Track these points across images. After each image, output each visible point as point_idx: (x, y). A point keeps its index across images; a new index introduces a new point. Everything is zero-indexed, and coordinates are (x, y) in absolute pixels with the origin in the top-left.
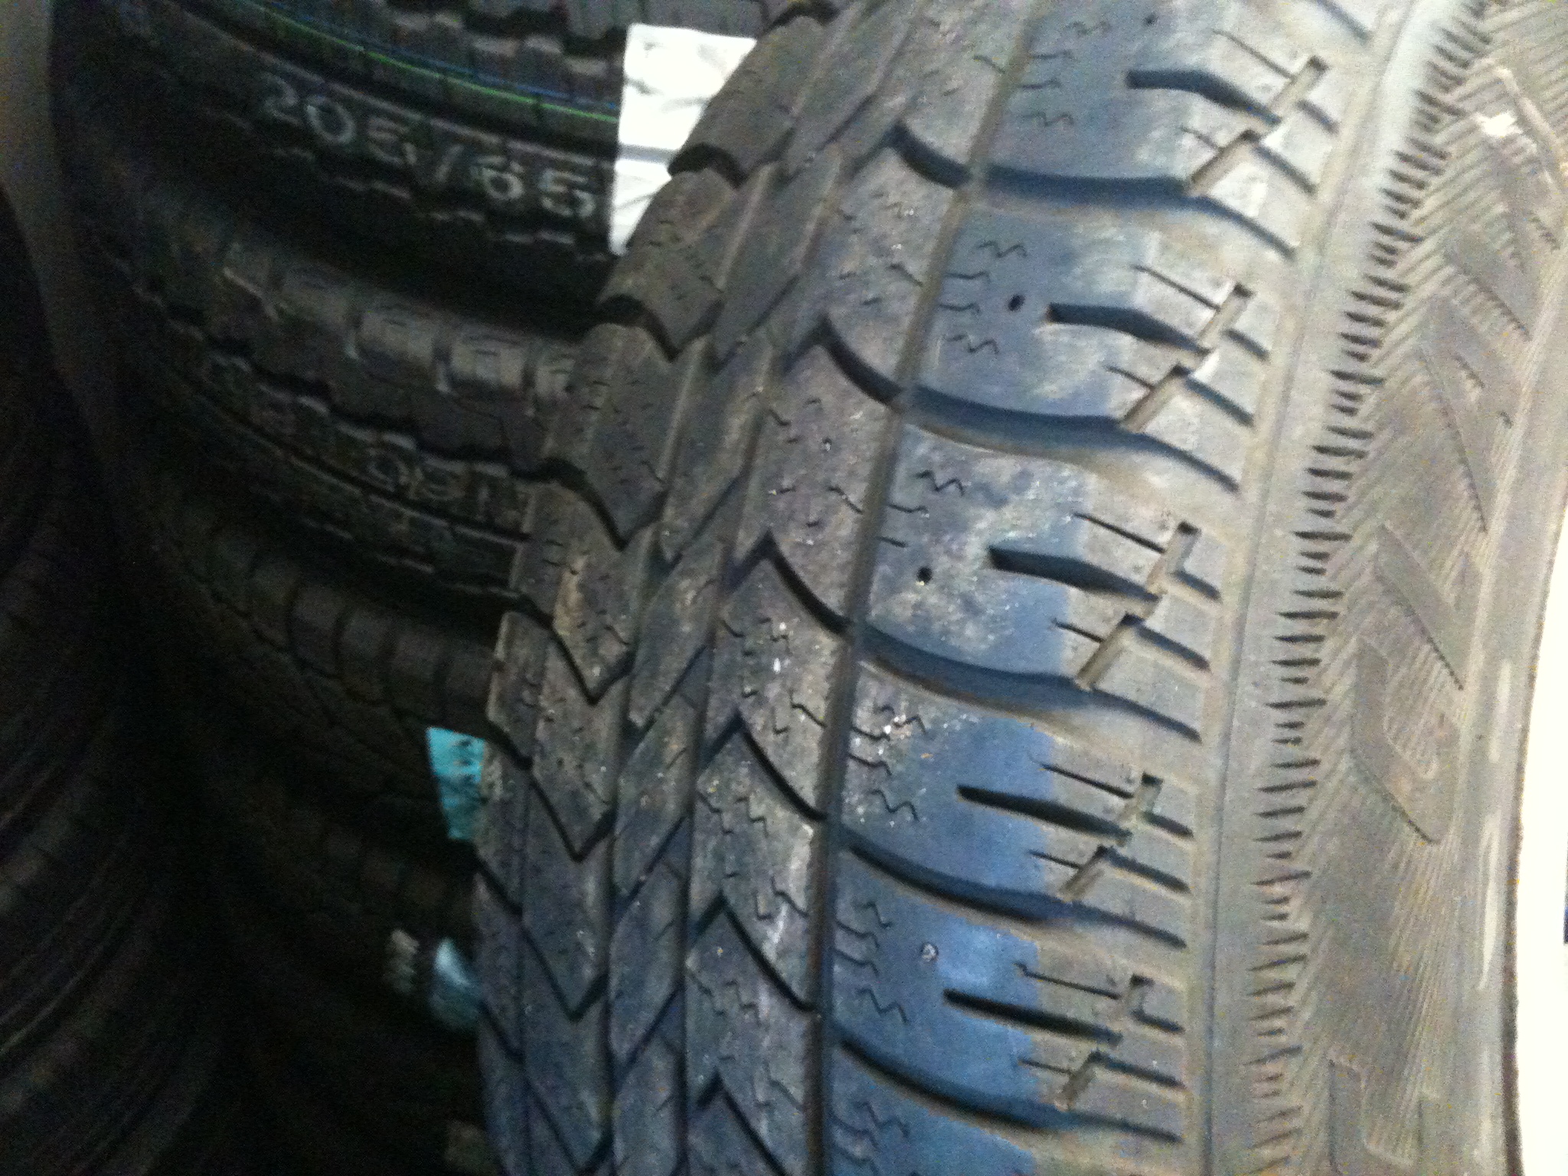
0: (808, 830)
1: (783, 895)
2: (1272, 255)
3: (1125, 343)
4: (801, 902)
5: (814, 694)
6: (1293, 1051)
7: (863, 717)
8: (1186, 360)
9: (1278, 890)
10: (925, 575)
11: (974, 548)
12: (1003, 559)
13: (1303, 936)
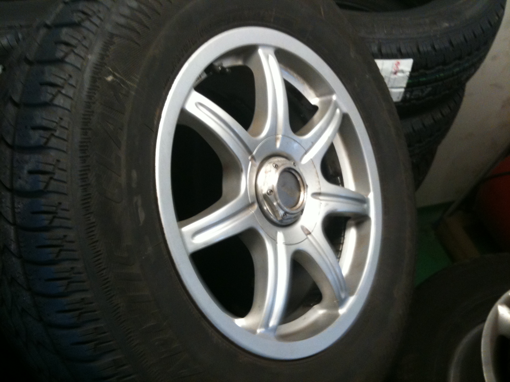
0: (12, 227)
1: (12, 240)
2: (66, 112)
3: (41, 132)
4: (14, 240)
5: (9, 204)
6: (97, 241)
7: (16, 205)
8: (53, 132)
9: (88, 216)
10: (20, 178)
11: (25, 172)
12: (31, 172)
13: (94, 223)
